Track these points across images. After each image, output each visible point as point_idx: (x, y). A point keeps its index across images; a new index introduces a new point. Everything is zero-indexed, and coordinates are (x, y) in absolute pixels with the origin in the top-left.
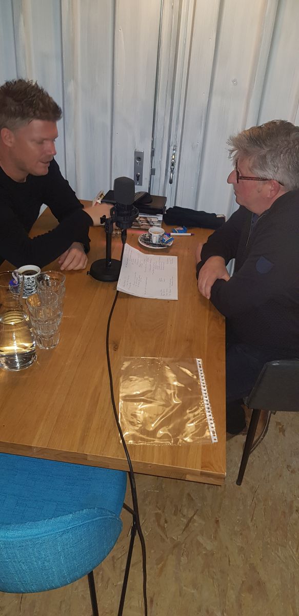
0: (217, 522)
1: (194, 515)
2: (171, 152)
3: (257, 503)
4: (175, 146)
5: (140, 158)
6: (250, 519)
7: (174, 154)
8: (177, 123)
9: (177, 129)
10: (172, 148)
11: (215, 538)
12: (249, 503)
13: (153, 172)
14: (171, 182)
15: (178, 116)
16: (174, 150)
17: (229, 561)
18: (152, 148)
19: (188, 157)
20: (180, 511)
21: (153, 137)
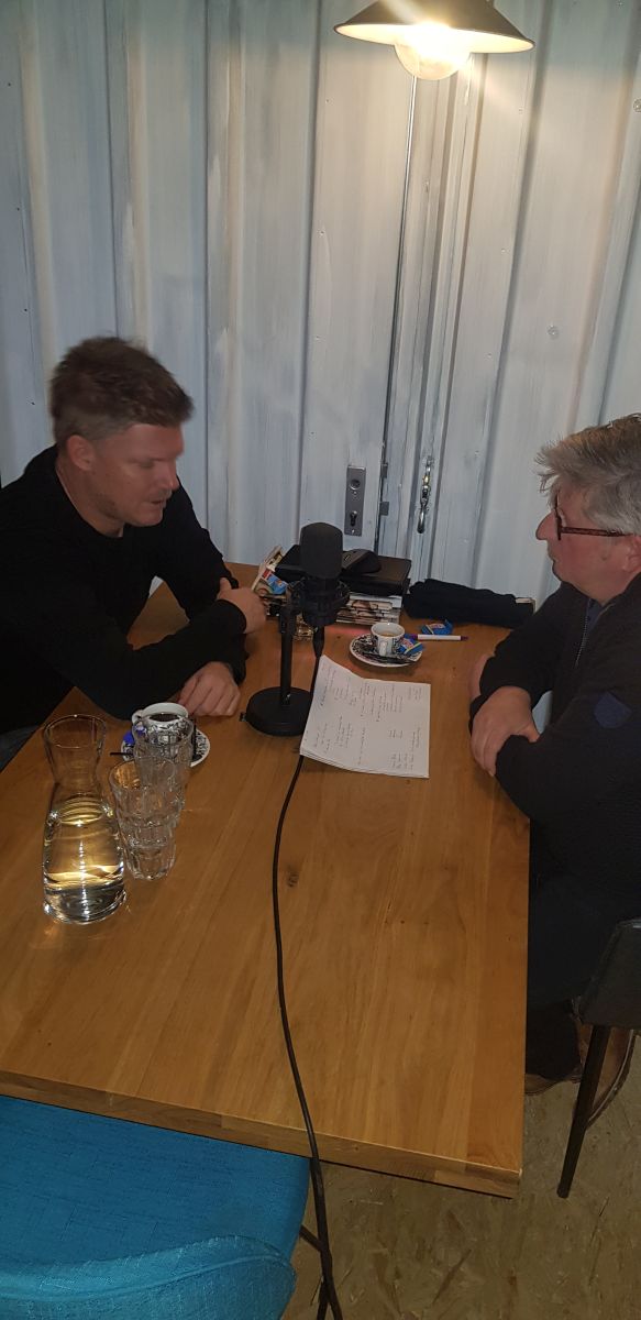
0: (512, 1280)
1: (462, 1260)
2: (423, 470)
3: (603, 1239)
4: (431, 458)
5: (357, 482)
6: (587, 1278)
7: (428, 474)
8: (435, 414)
9: (433, 426)
10: (424, 461)
12: (586, 1239)
13: (384, 509)
14: (421, 529)
15: (437, 399)
16: (428, 466)
18: (384, 461)
19: (456, 481)
20: (430, 1251)
21: (385, 439)
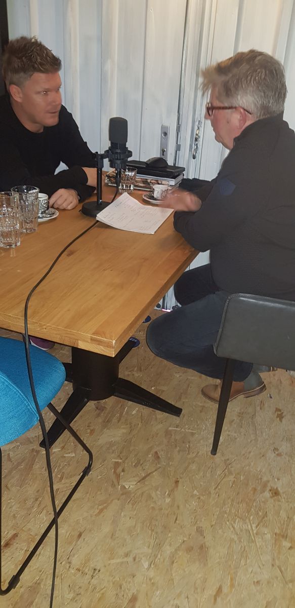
0: (177, 482)
1: (156, 470)
2: (196, 128)
3: (227, 474)
4: (200, 122)
5: (166, 134)
6: (214, 487)
7: (198, 130)
10: (197, 123)
11: (169, 495)
12: (218, 473)
13: (178, 148)
14: (194, 157)
16: (198, 125)
17: (176, 520)
18: (178, 124)
20: (141, 465)
21: (179, 112)
